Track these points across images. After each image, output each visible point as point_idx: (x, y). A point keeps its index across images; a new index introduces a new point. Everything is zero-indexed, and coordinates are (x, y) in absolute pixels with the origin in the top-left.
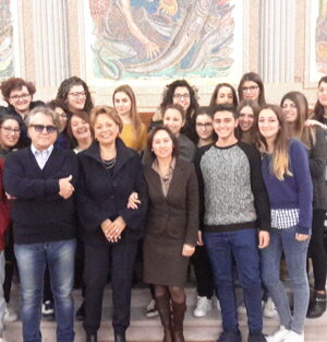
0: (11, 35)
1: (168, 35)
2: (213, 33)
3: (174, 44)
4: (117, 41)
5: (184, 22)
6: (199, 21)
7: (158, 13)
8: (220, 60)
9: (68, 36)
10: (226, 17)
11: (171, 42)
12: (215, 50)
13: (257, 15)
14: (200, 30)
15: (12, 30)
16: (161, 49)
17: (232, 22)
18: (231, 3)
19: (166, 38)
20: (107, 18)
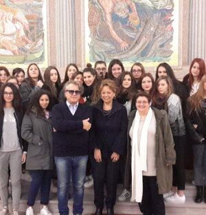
0: (43, 38)
1: (133, 37)
2: (161, 36)
3: (137, 43)
4: (103, 41)
5: (143, 30)
6: (152, 29)
7: (128, 25)
8: (165, 51)
10: (169, 26)
11: (135, 41)
12: (162, 46)
13: (187, 25)
14: (153, 34)
15: (43, 35)
17: (172, 29)
18: (172, 18)
19: (132, 38)
20: (98, 28)
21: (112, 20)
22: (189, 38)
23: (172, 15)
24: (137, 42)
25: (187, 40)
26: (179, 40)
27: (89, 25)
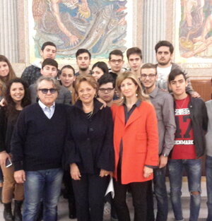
2: (113, 30)
4: (50, 34)
5: (95, 23)
6: (104, 22)
7: (77, 17)
8: (118, 47)
9: (18, 30)
10: (122, 20)
11: (86, 35)
12: (115, 41)
13: (142, 19)
14: (105, 28)
16: (80, 40)
17: (126, 23)
18: (125, 11)
19: (83, 32)
20: (44, 19)
21: (60, 11)
22: (143, 33)
23: (125, 8)
24: (88, 36)
25: (141, 36)
26: (133, 35)
27: (34, 16)
